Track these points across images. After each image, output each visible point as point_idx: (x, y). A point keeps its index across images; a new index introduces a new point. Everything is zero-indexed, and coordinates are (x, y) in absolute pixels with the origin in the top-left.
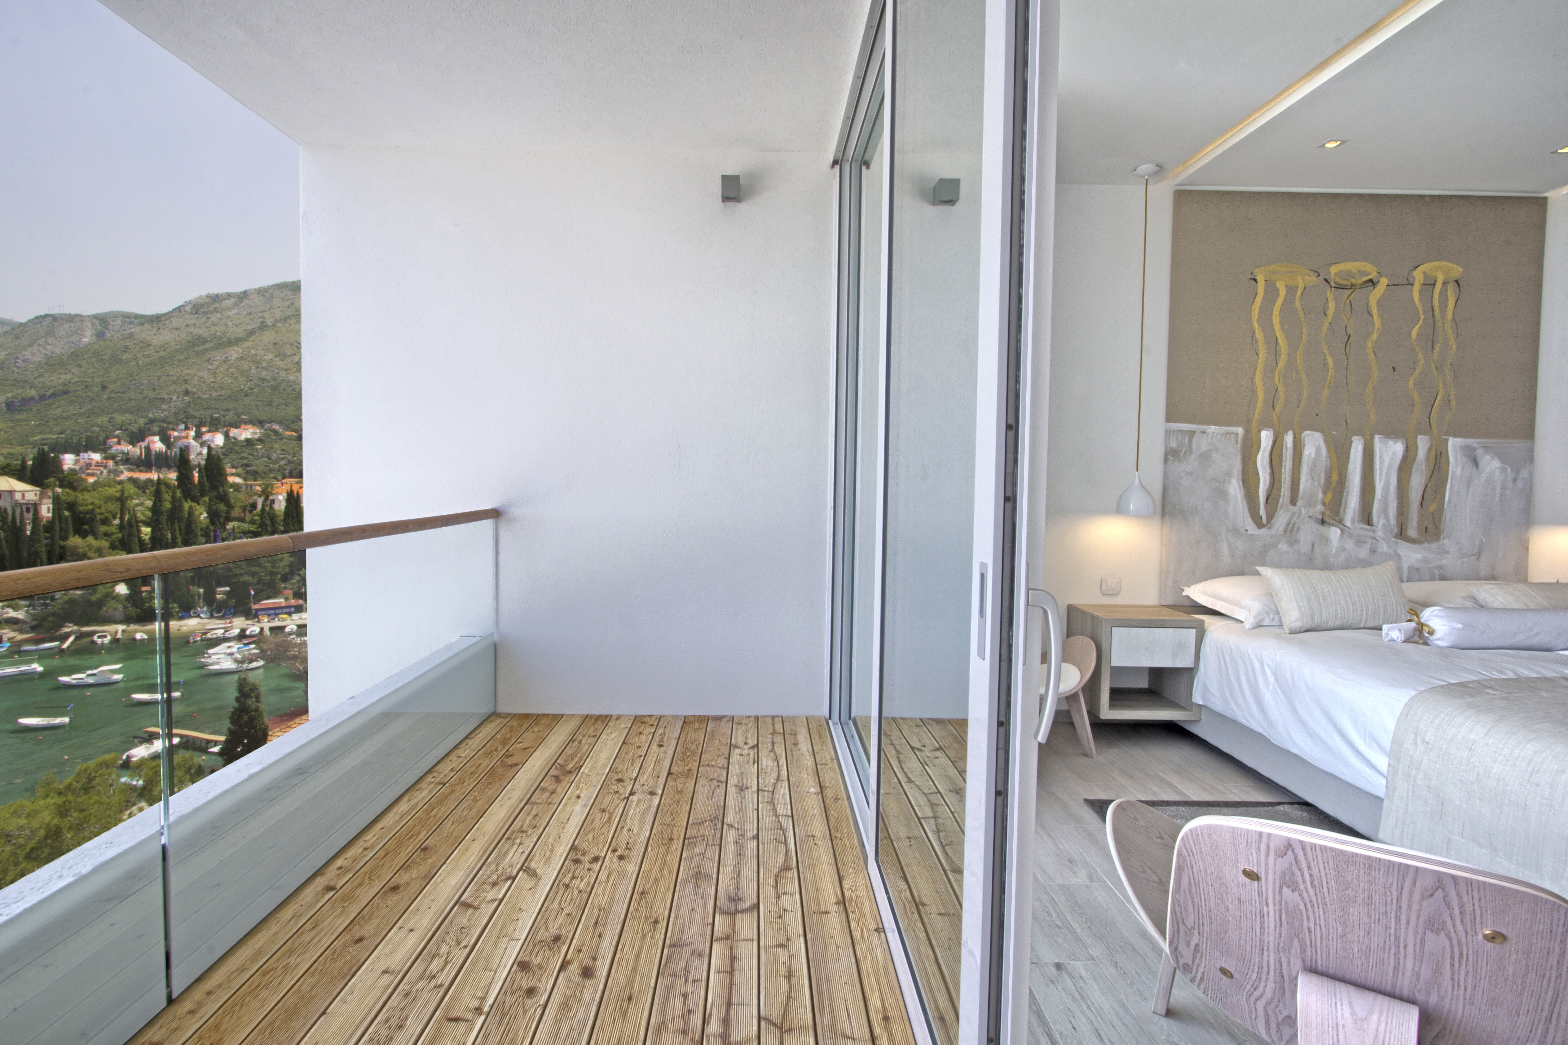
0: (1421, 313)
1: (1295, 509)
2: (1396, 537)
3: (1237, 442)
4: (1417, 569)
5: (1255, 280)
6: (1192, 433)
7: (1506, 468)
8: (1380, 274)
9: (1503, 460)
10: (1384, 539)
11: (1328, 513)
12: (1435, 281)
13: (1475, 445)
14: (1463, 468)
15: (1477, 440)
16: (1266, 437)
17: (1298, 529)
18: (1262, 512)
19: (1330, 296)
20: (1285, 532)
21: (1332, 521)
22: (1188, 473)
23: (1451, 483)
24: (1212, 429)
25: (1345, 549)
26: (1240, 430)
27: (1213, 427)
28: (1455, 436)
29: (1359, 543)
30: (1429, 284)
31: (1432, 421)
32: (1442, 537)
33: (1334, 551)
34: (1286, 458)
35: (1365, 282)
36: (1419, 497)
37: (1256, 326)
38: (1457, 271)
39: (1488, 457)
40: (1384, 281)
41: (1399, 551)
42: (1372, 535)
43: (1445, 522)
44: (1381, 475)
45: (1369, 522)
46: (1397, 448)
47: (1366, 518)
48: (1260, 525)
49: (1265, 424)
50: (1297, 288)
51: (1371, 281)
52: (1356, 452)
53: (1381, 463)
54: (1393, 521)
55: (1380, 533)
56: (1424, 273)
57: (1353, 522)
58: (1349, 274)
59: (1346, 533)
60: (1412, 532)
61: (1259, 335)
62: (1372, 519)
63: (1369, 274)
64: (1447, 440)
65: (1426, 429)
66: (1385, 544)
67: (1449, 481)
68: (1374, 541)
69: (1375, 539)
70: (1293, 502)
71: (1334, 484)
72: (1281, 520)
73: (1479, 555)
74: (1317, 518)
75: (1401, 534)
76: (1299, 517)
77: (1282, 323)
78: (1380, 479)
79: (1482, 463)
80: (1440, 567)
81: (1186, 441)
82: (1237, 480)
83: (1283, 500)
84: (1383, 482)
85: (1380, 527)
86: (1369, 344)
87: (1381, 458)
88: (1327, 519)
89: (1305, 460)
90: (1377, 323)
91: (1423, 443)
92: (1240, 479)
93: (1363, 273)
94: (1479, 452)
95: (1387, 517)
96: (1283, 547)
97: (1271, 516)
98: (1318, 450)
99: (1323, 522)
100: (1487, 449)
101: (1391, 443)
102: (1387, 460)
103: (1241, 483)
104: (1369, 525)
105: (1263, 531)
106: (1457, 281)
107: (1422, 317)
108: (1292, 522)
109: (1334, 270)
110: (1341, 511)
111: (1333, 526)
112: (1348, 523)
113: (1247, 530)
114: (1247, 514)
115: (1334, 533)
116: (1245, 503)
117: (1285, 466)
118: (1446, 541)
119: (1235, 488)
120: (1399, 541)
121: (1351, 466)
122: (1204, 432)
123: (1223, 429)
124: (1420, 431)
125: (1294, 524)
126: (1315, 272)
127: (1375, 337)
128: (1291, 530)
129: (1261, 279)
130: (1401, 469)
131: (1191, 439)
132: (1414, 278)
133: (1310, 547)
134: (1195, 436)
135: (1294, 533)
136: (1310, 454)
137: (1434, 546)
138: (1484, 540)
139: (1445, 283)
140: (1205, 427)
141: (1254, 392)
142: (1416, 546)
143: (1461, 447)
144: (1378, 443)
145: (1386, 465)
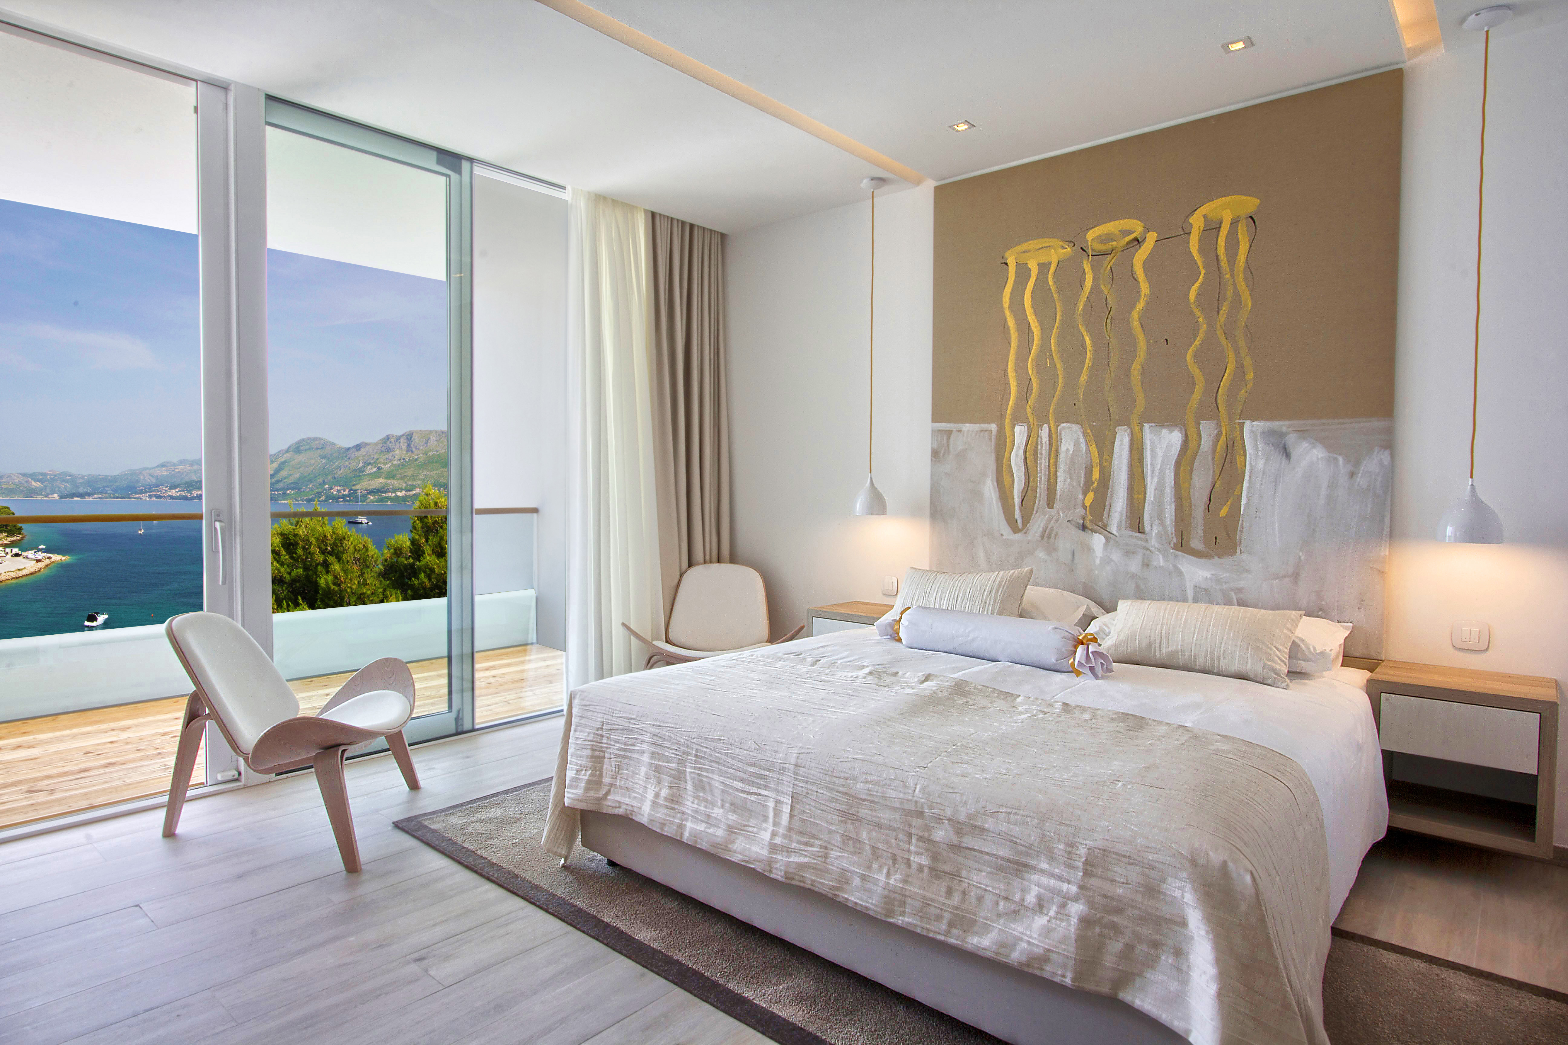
0: (1201, 267)
1: (1053, 512)
2: (1175, 548)
3: (991, 439)
4: (1205, 590)
5: (1006, 264)
6: (949, 433)
7: (1336, 459)
8: (1147, 229)
9: (1329, 447)
10: (1159, 550)
11: (1089, 517)
12: (1221, 223)
13: (1284, 429)
14: (1267, 460)
15: (1286, 423)
16: (1020, 432)
17: (1057, 534)
18: (1017, 515)
19: (1087, 267)
20: (1042, 537)
21: (1095, 527)
22: (946, 474)
23: (1250, 481)
24: (967, 427)
25: (1112, 560)
26: (993, 427)
27: (967, 425)
28: (1253, 419)
29: (1129, 553)
30: (1212, 228)
31: (1219, 402)
32: (1239, 552)
33: (1098, 562)
34: (1041, 453)
35: (1128, 243)
36: (1205, 499)
37: (1007, 313)
38: (1250, 204)
39: (1305, 445)
40: (1152, 237)
41: (1179, 566)
42: (1143, 543)
43: (1241, 531)
44: (1153, 471)
45: (1140, 530)
46: (1173, 438)
47: (1136, 523)
48: (1015, 530)
49: (1019, 418)
50: (1050, 263)
51: (1136, 239)
52: (1122, 444)
53: (1154, 456)
54: (1170, 529)
55: (1154, 542)
56: (1204, 216)
57: (1119, 528)
58: (1107, 238)
59: (1112, 542)
60: (1196, 543)
61: (1011, 322)
62: (1143, 526)
63: (1134, 232)
64: (1242, 426)
65: (1210, 410)
66: (1161, 556)
67: (1247, 478)
68: (1148, 552)
69: (1148, 549)
70: (1050, 504)
71: (1096, 484)
72: (1038, 524)
73: (1296, 577)
74: (1078, 523)
75: (1182, 545)
76: (1057, 521)
77: (1034, 306)
78: (1152, 477)
79: (1295, 453)
80: (1239, 590)
81: (945, 441)
82: (992, 480)
83: (1040, 501)
84: (1156, 480)
85: (1154, 535)
86: (1135, 315)
87: (1152, 450)
88: (1088, 524)
89: (1062, 456)
90: (1145, 288)
91: (1207, 429)
92: (995, 479)
93: (1126, 233)
94: (1291, 438)
95: (1162, 523)
96: (1041, 554)
97: (1026, 520)
98: (1077, 445)
99: (1084, 528)
100: (1302, 433)
101: (1164, 431)
102: (1160, 453)
103: (996, 484)
104: (1139, 532)
105: (1019, 536)
106: (1251, 217)
107: (1203, 272)
108: (1049, 527)
109: (1091, 235)
110: (1105, 516)
111: (1096, 532)
112: (1114, 529)
113: (1002, 535)
114: (1002, 517)
115: (1098, 541)
116: (1000, 505)
117: (1041, 464)
118: (1245, 556)
119: (989, 489)
120: (1180, 553)
121: (1115, 461)
122: (959, 431)
123: (977, 427)
124: (1200, 416)
125: (1052, 529)
126: (1070, 242)
127: (1141, 305)
128: (1047, 536)
129: (1011, 261)
130: (1178, 464)
131: (948, 438)
132: (1191, 225)
133: (1070, 557)
134: (952, 436)
135: (1052, 540)
136: (1068, 450)
137: (1227, 561)
138: (1303, 558)
139: (1235, 223)
140: (961, 425)
141: (1007, 384)
142: (1202, 561)
143: (1263, 433)
144: (1149, 434)
145: (1159, 460)
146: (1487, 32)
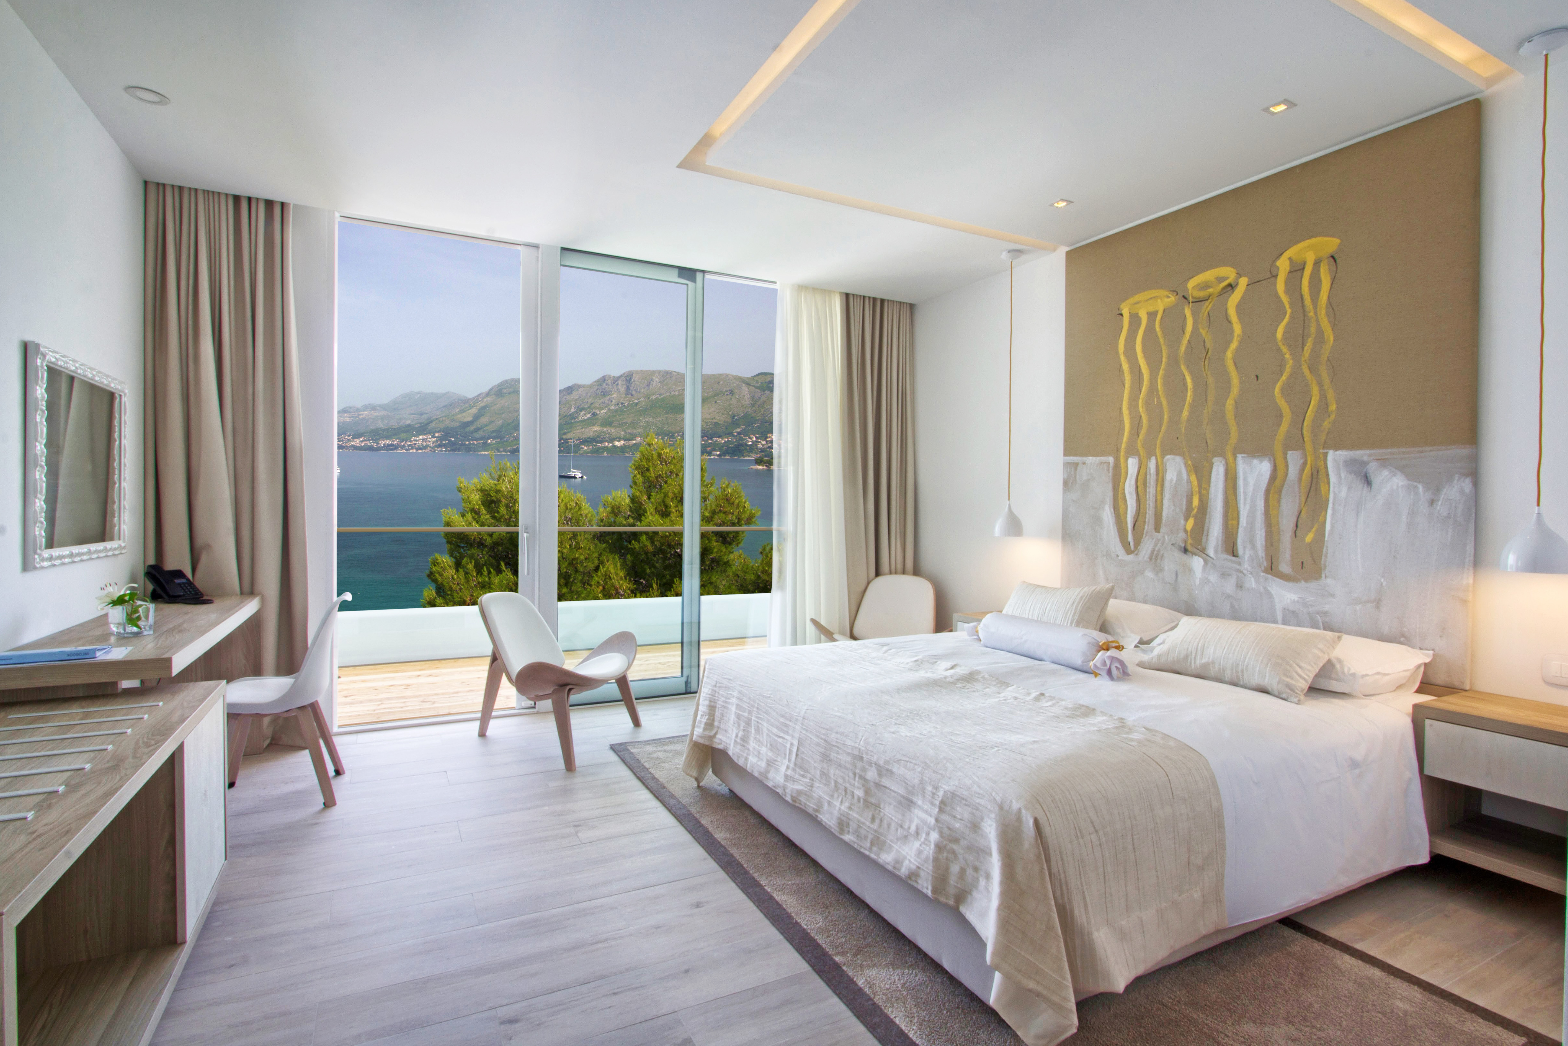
0: (1287, 306)
1: (1159, 536)
2: (1266, 571)
3: (1108, 470)
4: (1293, 612)
5: (1121, 315)
6: (1077, 464)
7: (1416, 487)
8: (1239, 275)
9: (1409, 476)
10: (1251, 573)
11: (1190, 541)
12: (1305, 264)
13: (1365, 458)
14: (1350, 488)
15: (1368, 452)
16: (1132, 464)
17: (1162, 556)
18: (1130, 538)
19: (1188, 312)
20: (1151, 559)
21: (1195, 550)
22: (1074, 501)
23: (1333, 509)
24: (1090, 460)
25: (1209, 581)
26: (1111, 459)
27: (1090, 458)
28: (1337, 447)
29: (1224, 575)
30: (1297, 269)
31: (1305, 433)
32: (1323, 576)
33: (1198, 582)
34: (1150, 484)
35: (1224, 288)
36: (1292, 525)
37: (1122, 358)
38: (1331, 244)
39: (1386, 473)
40: (1243, 282)
41: (1269, 588)
42: (1238, 567)
43: (1326, 556)
44: (1245, 499)
45: (1234, 554)
46: (1264, 468)
47: (1230, 547)
48: (1129, 552)
49: (1132, 451)
50: (1157, 312)
51: (1230, 285)
52: (1218, 474)
53: (1246, 484)
54: (1261, 553)
55: (1246, 566)
56: (1290, 259)
57: (1216, 552)
58: (1205, 286)
59: (1210, 564)
60: (1285, 567)
61: (1125, 367)
62: (1237, 550)
63: (1227, 278)
64: (1325, 455)
65: (1295, 442)
66: (1253, 579)
67: (1330, 505)
68: (1241, 575)
69: (1241, 572)
70: (1157, 529)
71: (1195, 511)
72: (1147, 547)
73: (1378, 603)
74: (1181, 547)
75: (1272, 568)
76: (1163, 544)
77: (1144, 351)
78: (1245, 504)
79: (1376, 481)
80: (1325, 614)
81: (1073, 473)
82: (1110, 507)
83: (1148, 526)
84: (1248, 507)
85: (1246, 558)
86: (1229, 354)
87: (1245, 479)
88: (1189, 547)
89: (1167, 485)
90: (1237, 329)
91: (1294, 459)
92: (1112, 506)
93: (1220, 280)
94: (1372, 467)
95: (1254, 547)
96: (1149, 574)
97: (1137, 543)
98: (1179, 474)
99: (1185, 551)
100: (1383, 462)
101: (1255, 462)
102: (1251, 482)
103: (1112, 510)
104: (1234, 556)
105: (1131, 557)
106: (1332, 257)
107: (1289, 311)
108: (1157, 549)
109: (1191, 284)
110: (1204, 540)
111: (1196, 555)
112: (1211, 552)
113: (1118, 556)
114: (1118, 540)
115: (1197, 563)
116: (1116, 528)
117: (1149, 492)
118: (1329, 581)
119: (1107, 515)
120: (1269, 576)
121: (1212, 490)
122: (1084, 463)
123: (1098, 459)
124: (1288, 446)
125: (1159, 551)
126: (1174, 291)
127: (1234, 345)
128: (1155, 558)
129: (1126, 312)
130: (1267, 492)
131: (1076, 470)
132: (1278, 268)
133: (1174, 576)
134: (1078, 468)
135: (1159, 561)
136: (1172, 480)
137: (1313, 585)
138: (1384, 584)
139: (1317, 263)
140: (1085, 458)
141: (1122, 421)
142: (1291, 584)
143: (1345, 462)
144: (1242, 465)
145: (1251, 488)
146: (1546, 56)
